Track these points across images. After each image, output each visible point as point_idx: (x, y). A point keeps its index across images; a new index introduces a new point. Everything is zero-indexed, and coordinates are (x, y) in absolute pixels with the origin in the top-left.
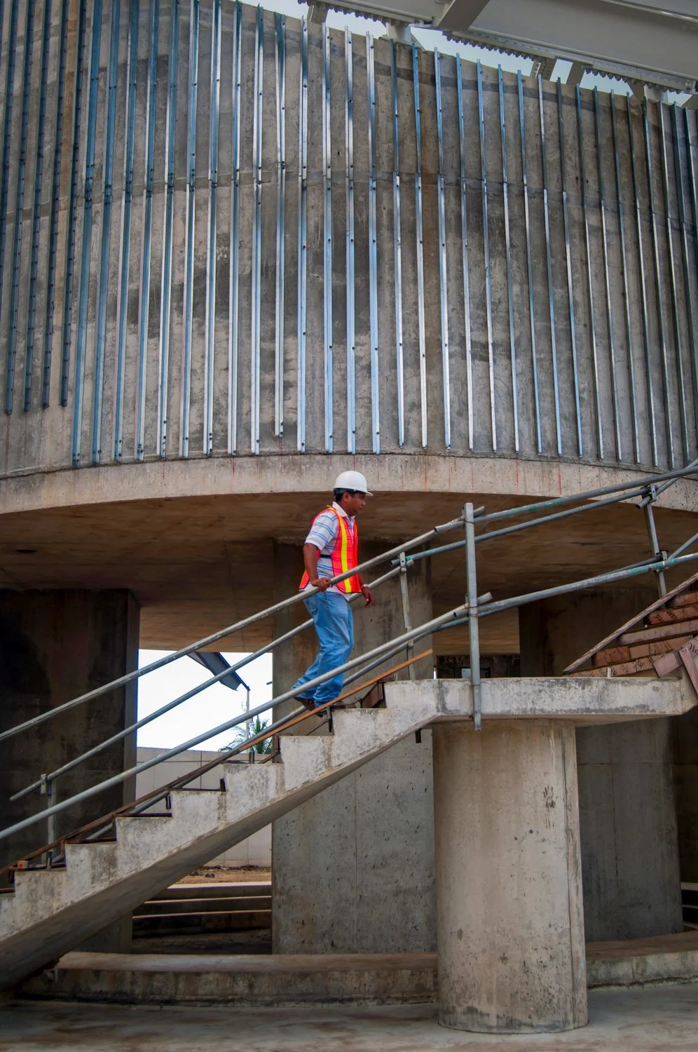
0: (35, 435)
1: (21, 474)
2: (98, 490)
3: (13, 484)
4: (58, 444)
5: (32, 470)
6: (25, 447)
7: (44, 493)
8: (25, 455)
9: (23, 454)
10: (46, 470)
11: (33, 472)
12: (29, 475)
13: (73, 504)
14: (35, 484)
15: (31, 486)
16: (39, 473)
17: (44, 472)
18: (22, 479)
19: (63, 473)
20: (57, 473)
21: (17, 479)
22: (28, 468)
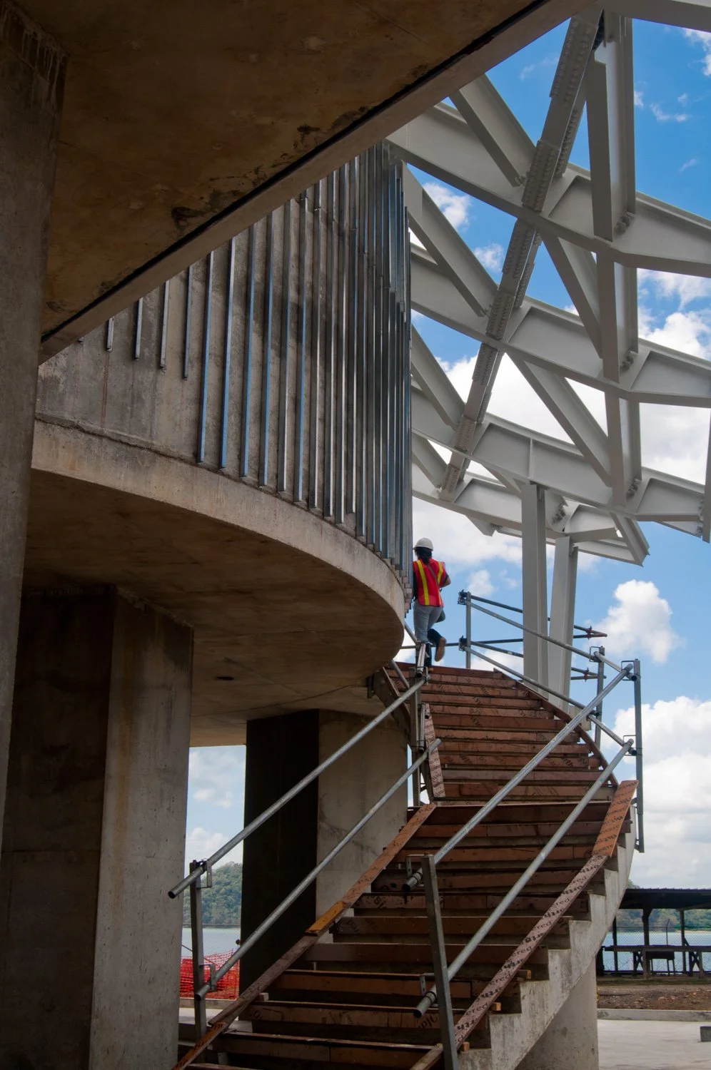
0: (146, 397)
1: (125, 440)
2: (217, 502)
3: (111, 449)
4: (176, 424)
5: (141, 442)
6: (132, 407)
7: (155, 478)
8: (131, 417)
9: (128, 415)
10: (162, 450)
11: (142, 445)
12: (134, 446)
13: (190, 509)
14: (143, 463)
15: (137, 462)
16: (149, 449)
17: (157, 452)
18: (124, 447)
19: (179, 464)
20: (172, 460)
21: (118, 445)
22: (136, 438)
